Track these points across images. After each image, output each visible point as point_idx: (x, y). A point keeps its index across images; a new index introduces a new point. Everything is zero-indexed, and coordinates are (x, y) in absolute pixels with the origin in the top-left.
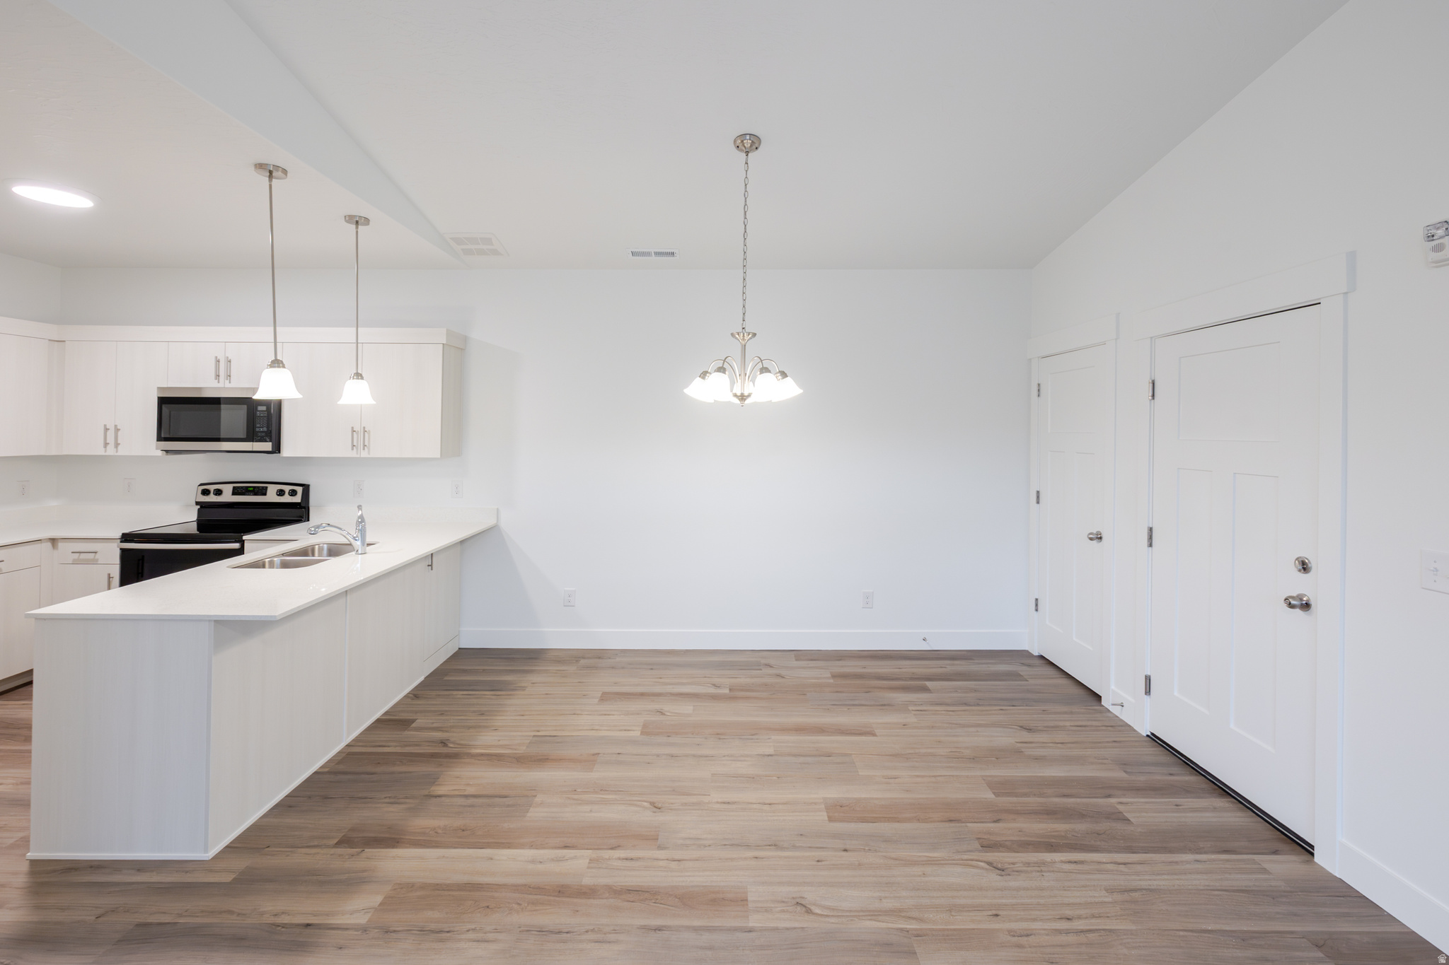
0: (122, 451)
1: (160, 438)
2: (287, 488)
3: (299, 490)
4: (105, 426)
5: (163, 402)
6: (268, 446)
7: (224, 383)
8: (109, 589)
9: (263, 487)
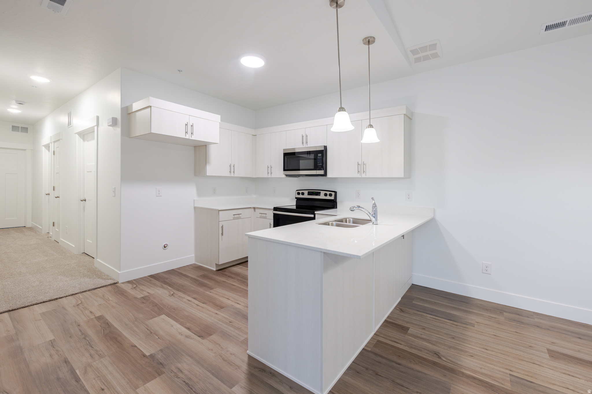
0: (273, 176)
1: (284, 170)
2: (328, 193)
3: (333, 194)
4: (268, 166)
5: (285, 155)
6: (322, 172)
7: (305, 145)
8: (270, 228)
9: (319, 192)
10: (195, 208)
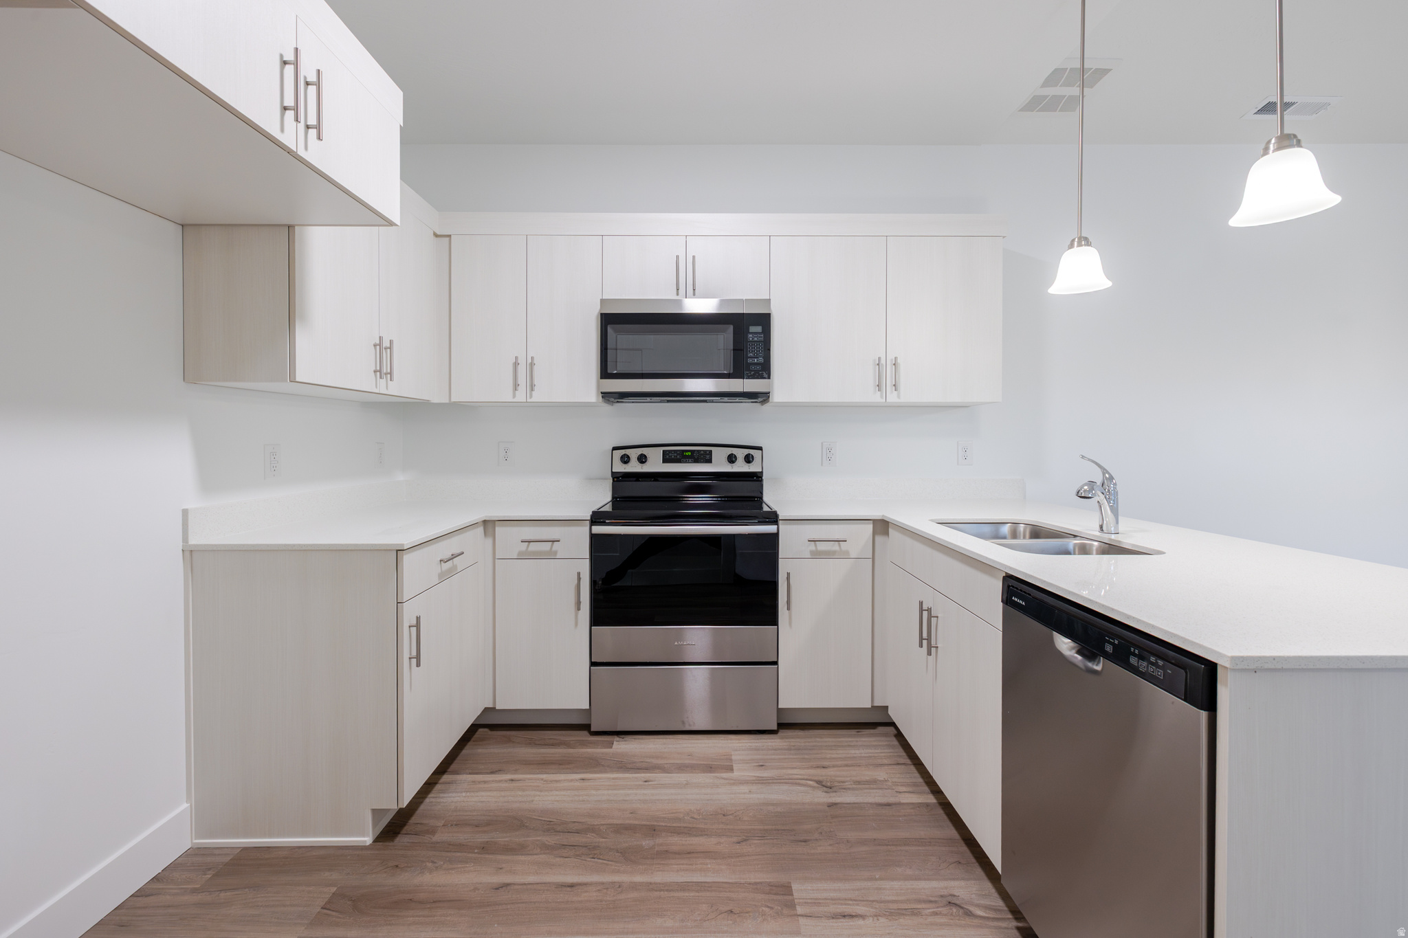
0: (540, 397)
1: (605, 374)
2: (741, 454)
3: (755, 454)
4: (515, 358)
5: (611, 322)
6: (763, 385)
9: (706, 451)
10: (190, 553)
